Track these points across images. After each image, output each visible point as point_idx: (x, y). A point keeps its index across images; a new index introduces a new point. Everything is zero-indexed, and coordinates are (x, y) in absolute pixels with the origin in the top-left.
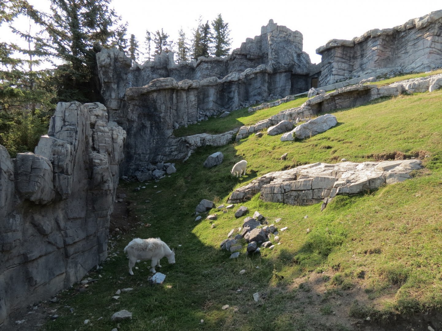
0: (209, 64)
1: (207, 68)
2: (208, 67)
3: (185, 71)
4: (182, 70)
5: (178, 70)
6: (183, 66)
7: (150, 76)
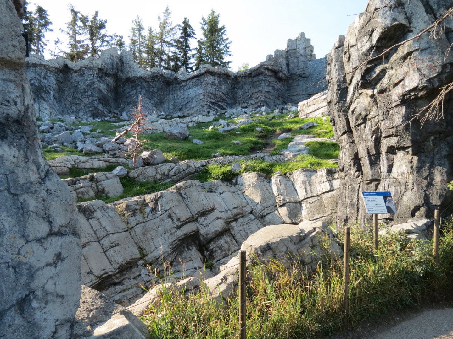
0: (217, 78)
1: (213, 84)
2: (214, 82)
3: (157, 84)
4: (153, 82)
5: (146, 82)
6: (157, 76)
7: (96, 85)
